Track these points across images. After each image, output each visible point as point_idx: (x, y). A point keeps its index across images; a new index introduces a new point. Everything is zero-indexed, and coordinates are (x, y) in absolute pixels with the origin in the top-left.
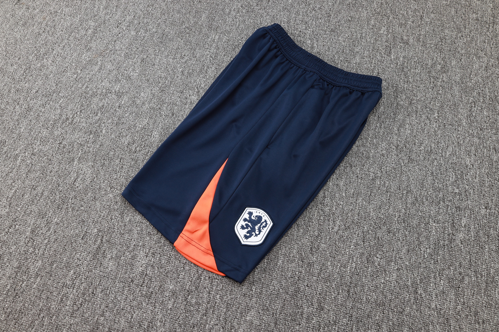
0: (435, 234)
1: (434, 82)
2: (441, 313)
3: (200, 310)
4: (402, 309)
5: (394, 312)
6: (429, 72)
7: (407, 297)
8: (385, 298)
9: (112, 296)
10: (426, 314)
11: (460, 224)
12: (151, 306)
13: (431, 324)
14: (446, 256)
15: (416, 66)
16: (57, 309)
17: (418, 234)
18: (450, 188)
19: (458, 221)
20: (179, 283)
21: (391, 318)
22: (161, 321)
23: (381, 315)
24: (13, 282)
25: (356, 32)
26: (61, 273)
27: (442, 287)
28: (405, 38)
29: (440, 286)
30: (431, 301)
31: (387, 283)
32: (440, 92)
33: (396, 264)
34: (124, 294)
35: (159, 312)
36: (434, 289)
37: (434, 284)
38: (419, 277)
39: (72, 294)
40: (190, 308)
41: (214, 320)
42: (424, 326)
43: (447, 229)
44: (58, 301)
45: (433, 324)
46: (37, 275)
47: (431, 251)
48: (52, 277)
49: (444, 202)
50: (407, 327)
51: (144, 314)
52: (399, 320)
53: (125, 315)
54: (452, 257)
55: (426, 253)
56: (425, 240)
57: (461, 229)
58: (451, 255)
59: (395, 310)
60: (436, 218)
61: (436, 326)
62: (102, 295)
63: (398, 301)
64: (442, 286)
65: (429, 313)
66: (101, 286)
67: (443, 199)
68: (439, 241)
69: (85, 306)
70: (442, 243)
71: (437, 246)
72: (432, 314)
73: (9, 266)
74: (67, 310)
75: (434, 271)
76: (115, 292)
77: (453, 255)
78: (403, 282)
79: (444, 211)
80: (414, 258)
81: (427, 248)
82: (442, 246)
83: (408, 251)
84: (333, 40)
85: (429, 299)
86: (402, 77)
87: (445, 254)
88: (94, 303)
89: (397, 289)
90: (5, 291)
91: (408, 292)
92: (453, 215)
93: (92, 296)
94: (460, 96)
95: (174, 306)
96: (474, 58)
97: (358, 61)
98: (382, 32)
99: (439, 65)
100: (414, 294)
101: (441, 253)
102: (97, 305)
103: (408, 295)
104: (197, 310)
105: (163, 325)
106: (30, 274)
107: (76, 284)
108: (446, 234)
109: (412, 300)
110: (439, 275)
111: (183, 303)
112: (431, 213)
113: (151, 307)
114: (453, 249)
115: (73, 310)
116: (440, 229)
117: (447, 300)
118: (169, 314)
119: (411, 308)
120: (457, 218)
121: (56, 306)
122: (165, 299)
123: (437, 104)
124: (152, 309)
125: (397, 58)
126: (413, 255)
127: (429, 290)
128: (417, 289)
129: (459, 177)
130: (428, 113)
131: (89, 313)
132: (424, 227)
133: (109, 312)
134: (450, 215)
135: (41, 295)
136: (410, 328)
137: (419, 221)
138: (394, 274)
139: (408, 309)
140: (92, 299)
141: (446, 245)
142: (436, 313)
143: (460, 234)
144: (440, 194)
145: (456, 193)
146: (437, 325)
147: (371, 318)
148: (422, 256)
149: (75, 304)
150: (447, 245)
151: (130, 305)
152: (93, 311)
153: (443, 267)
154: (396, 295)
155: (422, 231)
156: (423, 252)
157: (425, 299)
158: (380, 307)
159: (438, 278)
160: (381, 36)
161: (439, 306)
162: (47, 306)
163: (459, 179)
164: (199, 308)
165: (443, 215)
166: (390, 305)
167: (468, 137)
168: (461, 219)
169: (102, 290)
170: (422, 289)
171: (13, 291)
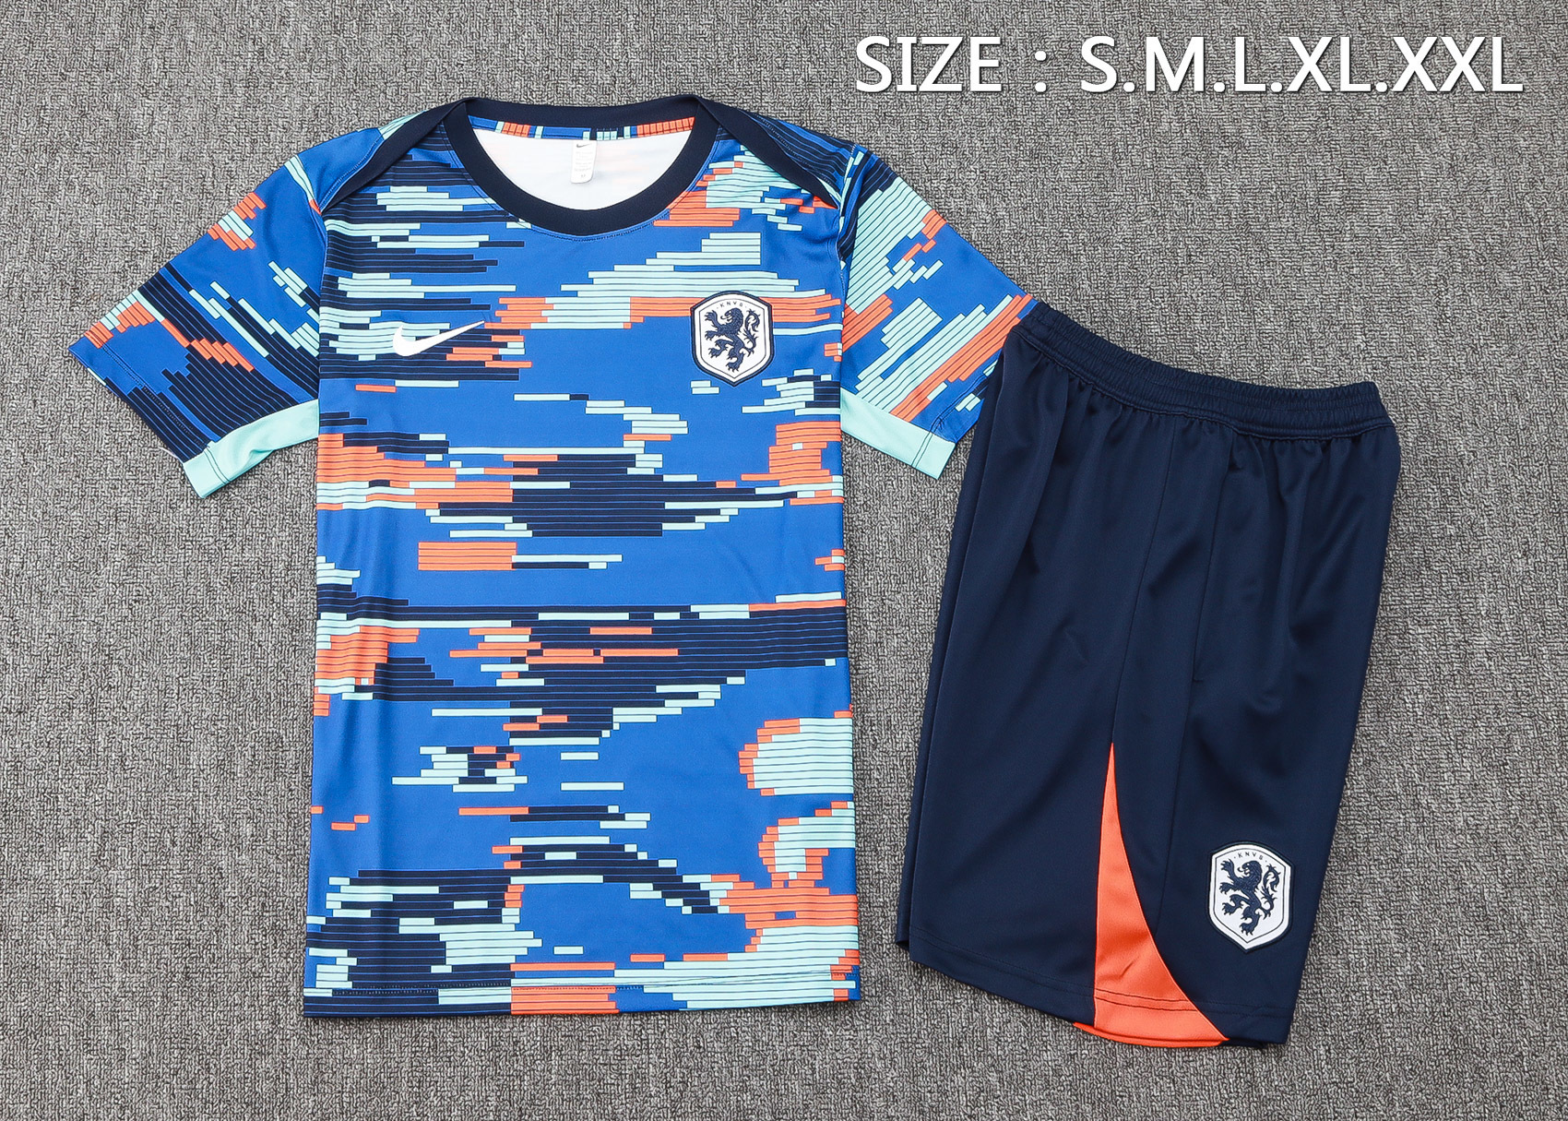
0: (1426, 653)
1: (1333, 247)
2: (1479, 833)
3: (959, 1001)
4: (1396, 851)
5: (1382, 864)
6: (1316, 220)
7: (1401, 820)
8: (1355, 839)
9: (747, 1038)
10: (1449, 846)
11: (1475, 613)
12: (846, 1030)
13: (1463, 865)
14: (1462, 699)
15: (1278, 210)
16: (634, 1111)
17: (1390, 665)
18: (1435, 526)
19: (1471, 605)
20: (888, 955)
21: (1379, 880)
22: (882, 1056)
23: (1355, 881)
24: (498, 1086)
25: (1098, 144)
26: (601, 1026)
27: (1469, 774)
28: (1230, 129)
29: (1464, 774)
30: (1452, 813)
31: (1351, 804)
32: (1355, 271)
33: (1359, 753)
34: (773, 1025)
35: (869, 1037)
36: (1454, 785)
37: (1450, 773)
38: (1415, 766)
39: (651, 1066)
40: (936, 1004)
41: (998, 1013)
42: (1451, 876)
43: (1450, 634)
44: (625, 1093)
45: (1468, 864)
46: (547, 1054)
47: (1428, 698)
48: (583, 1044)
49: (1429, 568)
50: (1416, 887)
51: (837, 1054)
52: (1397, 879)
53: (796, 1072)
54: (1476, 698)
55: (1417, 705)
56: (1407, 674)
57: (1481, 624)
58: (1472, 693)
59: (1382, 858)
60: (1421, 614)
61: (1475, 867)
62: (722, 1045)
63: (1385, 836)
64: (1468, 771)
65: (1455, 842)
66: (711, 1023)
67: (1425, 561)
68: (1439, 668)
69: (696, 1084)
70: (1445, 670)
71: (1438, 682)
72: (1462, 843)
73: (467, 1052)
74: (659, 1106)
75: (1445, 743)
76: (748, 1027)
77: (1477, 691)
78: (1385, 790)
79: (1434, 589)
80: (1395, 727)
81: (1416, 694)
82: (1448, 677)
83: (1378, 712)
84: (1044, 185)
85: (1448, 810)
86: (1253, 249)
87: (1459, 695)
88: (712, 1068)
89: (1375, 810)
90: (491, 1114)
91: (1401, 809)
92: (1456, 595)
93: (701, 1053)
94: (1405, 268)
95: (899, 1012)
96: (1418, 148)
97: (1129, 235)
98: (1165, 126)
99: (1336, 190)
100: (1415, 809)
101: (1449, 695)
102: (720, 1071)
103: (1401, 816)
104: (954, 1003)
105: (891, 1064)
106: (528, 1053)
107: (648, 1039)
108: (1452, 647)
109: (1414, 824)
110: (1457, 749)
111: (915, 999)
112: (1406, 604)
113: (848, 1033)
114: (1474, 677)
115: (672, 1101)
116: (1435, 638)
117: (1486, 801)
118: (893, 1034)
119: (1415, 844)
120: (1466, 598)
121: (628, 1105)
122: (870, 1004)
123: (1354, 307)
124: (851, 1037)
125: (1226, 198)
126: (1392, 720)
127: (1444, 789)
128: (1416, 796)
129: (1449, 494)
130: (1340, 340)
131: (710, 1094)
132: (1398, 643)
133: (756, 1076)
134: (1450, 597)
135: (579, 1094)
136: (1422, 889)
137: (1384, 633)
138: (1360, 778)
139: (1409, 849)
140: (704, 1062)
141: (1456, 673)
142: (1468, 837)
143: (1481, 636)
144: (1415, 550)
145: (1451, 535)
146: (1476, 864)
147: (1337, 894)
148: (1411, 714)
149: (671, 1087)
150: (1459, 672)
151: (797, 1045)
152: (718, 1088)
153: (1462, 726)
154: (1377, 824)
155: (1396, 656)
156: (1411, 706)
157: (1439, 815)
158: (1350, 863)
159: (1457, 756)
160: (1166, 140)
161: (1472, 819)
162: (606, 1112)
163: (1450, 499)
164: (957, 998)
165: (1434, 601)
166: (1368, 851)
167: (1448, 381)
168: (1476, 598)
169: (717, 1033)
170: (1427, 793)
171: (508, 1108)
